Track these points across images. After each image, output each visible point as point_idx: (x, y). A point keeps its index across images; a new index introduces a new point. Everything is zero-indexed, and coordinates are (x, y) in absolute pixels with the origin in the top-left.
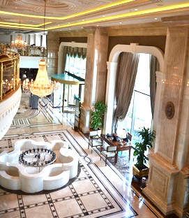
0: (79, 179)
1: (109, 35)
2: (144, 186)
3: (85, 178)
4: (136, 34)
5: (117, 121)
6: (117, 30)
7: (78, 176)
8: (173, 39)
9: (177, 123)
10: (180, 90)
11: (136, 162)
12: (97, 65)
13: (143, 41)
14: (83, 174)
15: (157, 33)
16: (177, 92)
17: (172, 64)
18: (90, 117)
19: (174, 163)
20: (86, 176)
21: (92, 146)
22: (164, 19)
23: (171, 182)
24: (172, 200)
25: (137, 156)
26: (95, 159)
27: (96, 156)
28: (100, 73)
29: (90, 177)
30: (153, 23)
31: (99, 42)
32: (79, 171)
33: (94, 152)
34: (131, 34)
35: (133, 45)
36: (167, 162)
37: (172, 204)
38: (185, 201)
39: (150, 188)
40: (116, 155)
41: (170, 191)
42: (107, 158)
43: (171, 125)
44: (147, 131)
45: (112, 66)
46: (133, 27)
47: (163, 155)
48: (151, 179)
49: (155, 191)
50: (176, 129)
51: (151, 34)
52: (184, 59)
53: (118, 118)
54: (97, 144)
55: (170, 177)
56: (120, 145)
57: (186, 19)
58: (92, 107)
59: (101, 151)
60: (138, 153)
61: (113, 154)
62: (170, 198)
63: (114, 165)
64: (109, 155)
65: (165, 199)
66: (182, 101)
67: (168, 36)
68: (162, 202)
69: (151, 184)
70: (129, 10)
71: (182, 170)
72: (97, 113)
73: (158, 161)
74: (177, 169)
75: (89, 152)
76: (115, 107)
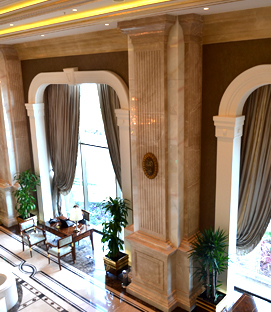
0: (25, 305)
1: (21, 58)
2: (128, 282)
3: (34, 300)
4: (70, 52)
5: (59, 195)
6: (35, 48)
7: (20, 300)
8: (141, 55)
9: (164, 182)
10: (163, 133)
11: (107, 251)
12: (9, 111)
13: (85, 63)
14: (27, 295)
15: (107, 48)
16: (159, 138)
17: (144, 95)
18: (13, 199)
19: (168, 240)
20: (34, 296)
21: (30, 246)
22: (122, 24)
23: (168, 267)
24: (172, 290)
25: (107, 243)
26: (40, 263)
27: (38, 259)
28: (16, 125)
29: (42, 296)
30: (99, 33)
31: (6, 73)
32: (20, 291)
33: (35, 254)
34: (61, 53)
35: (69, 72)
36: (158, 240)
37: (173, 295)
38: (190, 287)
39: (138, 283)
40: (73, 249)
41: (169, 279)
42: (60, 257)
43: (156, 187)
44: (115, 202)
45: (36, 110)
46: (64, 42)
47: (149, 232)
48: (136, 270)
49: (146, 285)
50: (164, 191)
51: (97, 50)
52: (163, 85)
53: (59, 190)
54: (37, 240)
55: (165, 260)
56: (76, 232)
57: (160, 22)
58: (13, 183)
59: (47, 250)
60: (109, 237)
61: (69, 249)
62: (169, 289)
63: (73, 265)
64: (62, 251)
65: (163, 292)
66: (167, 149)
67: (130, 50)
68: (160, 298)
69: (139, 277)
70: (62, 12)
71: (180, 246)
72: (24, 190)
73: (144, 242)
74: (172, 246)
75: (26, 255)
76: (52, 174)
